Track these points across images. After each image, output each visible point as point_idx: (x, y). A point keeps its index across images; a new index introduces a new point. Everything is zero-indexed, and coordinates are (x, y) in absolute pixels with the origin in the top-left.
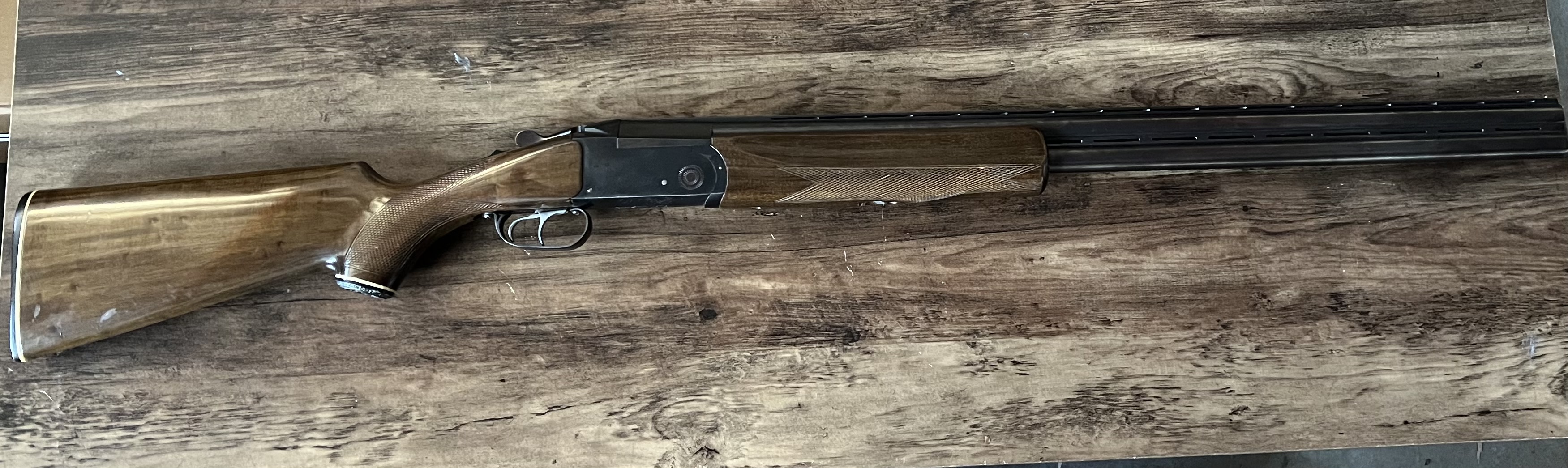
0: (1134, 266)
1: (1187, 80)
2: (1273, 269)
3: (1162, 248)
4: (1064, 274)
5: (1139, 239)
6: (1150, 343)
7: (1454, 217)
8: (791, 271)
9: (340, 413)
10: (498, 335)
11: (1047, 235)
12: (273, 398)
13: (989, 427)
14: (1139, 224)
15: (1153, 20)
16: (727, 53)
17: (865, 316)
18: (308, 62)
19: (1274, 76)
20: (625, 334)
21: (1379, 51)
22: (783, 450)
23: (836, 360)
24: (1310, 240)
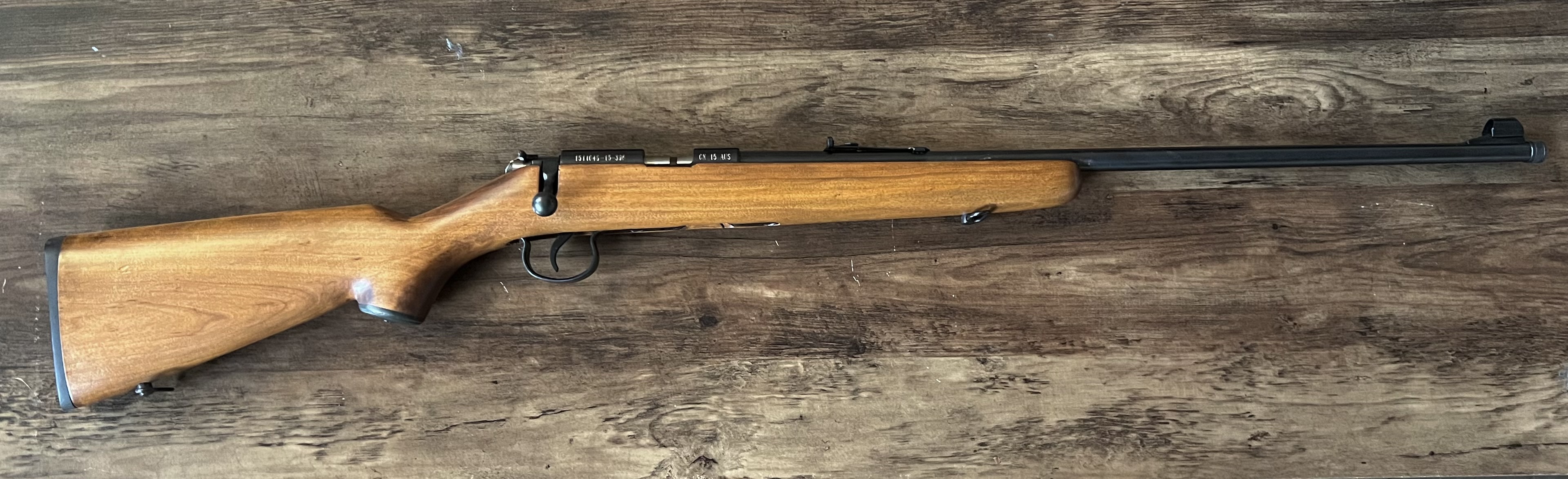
0: (1156, 283)
1: (1219, 89)
2: (1302, 291)
3: (1186, 266)
4: (1081, 289)
5: (1161, 256)
6: (1169, 364)
7: (1494, 241)
8: (796, 279)
9: (327, 410)
10: (491, 336)
11: (1065, 250)
12: (258, 393)
13: (998, 446)
14: (1162, 240)
15: (1187, 23)
16: (733, 47)
17: (872, 327)
18: (294, 44)
19: (1312, 88)
20: (622, 339)
21: (1424, 64)
22: (783, 462)
23: (840, 372)
24: (1341, 261)
